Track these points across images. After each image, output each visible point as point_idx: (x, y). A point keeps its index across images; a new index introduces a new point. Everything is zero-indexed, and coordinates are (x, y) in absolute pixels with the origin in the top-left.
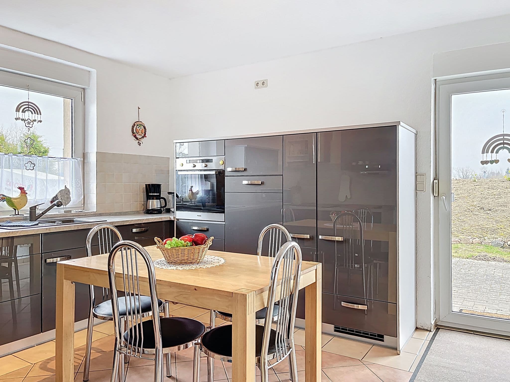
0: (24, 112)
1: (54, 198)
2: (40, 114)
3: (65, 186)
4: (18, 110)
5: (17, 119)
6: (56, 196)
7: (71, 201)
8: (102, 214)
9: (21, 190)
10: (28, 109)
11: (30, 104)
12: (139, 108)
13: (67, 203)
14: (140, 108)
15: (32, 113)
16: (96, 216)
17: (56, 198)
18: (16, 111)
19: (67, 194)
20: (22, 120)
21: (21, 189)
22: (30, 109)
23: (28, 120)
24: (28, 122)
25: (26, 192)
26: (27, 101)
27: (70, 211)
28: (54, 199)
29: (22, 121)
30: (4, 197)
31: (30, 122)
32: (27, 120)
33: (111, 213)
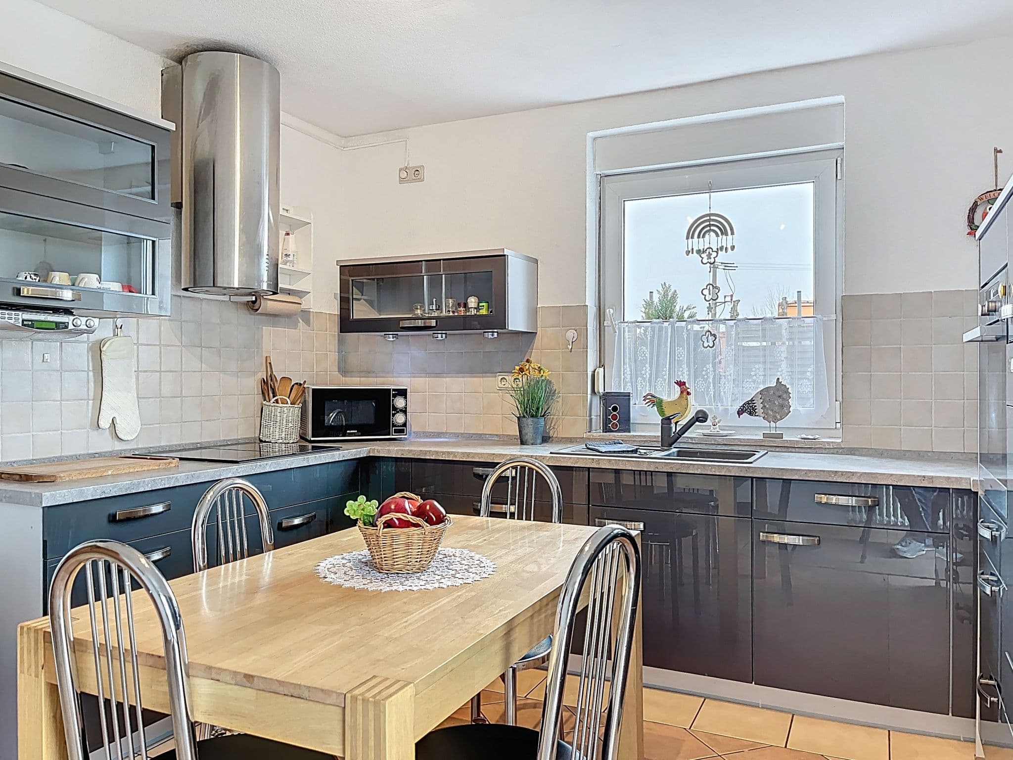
0: (703, 236)
1: (744, 404)
2: (732, 233)
3: (778, 379)
4: (690, 235)
5: (688, 253)
6: (750, 401)
7: (790, 413)
8: (857, 449)
9: (680, 387)
10: (708, 228)
11: (712, 218)
12: (998, 151)
13: (779, 417)
14: (1000, 151)
15: (717, 235)
16: (837, 453)
17: (749, 404)
18: (687, 238)
19: (780, 397)
20: (699, 252)
21: (681, 384)
22: (712, 228)
23: (708, 250)
24: (707, 253)
25: (689, 390)
26: (708, 212)
27: (781, 436)
28: (744, 407)
29: (696, 254)
30: (653, 399)
31: (711, 252)
32: (706, 250)
33: (887, 450)
